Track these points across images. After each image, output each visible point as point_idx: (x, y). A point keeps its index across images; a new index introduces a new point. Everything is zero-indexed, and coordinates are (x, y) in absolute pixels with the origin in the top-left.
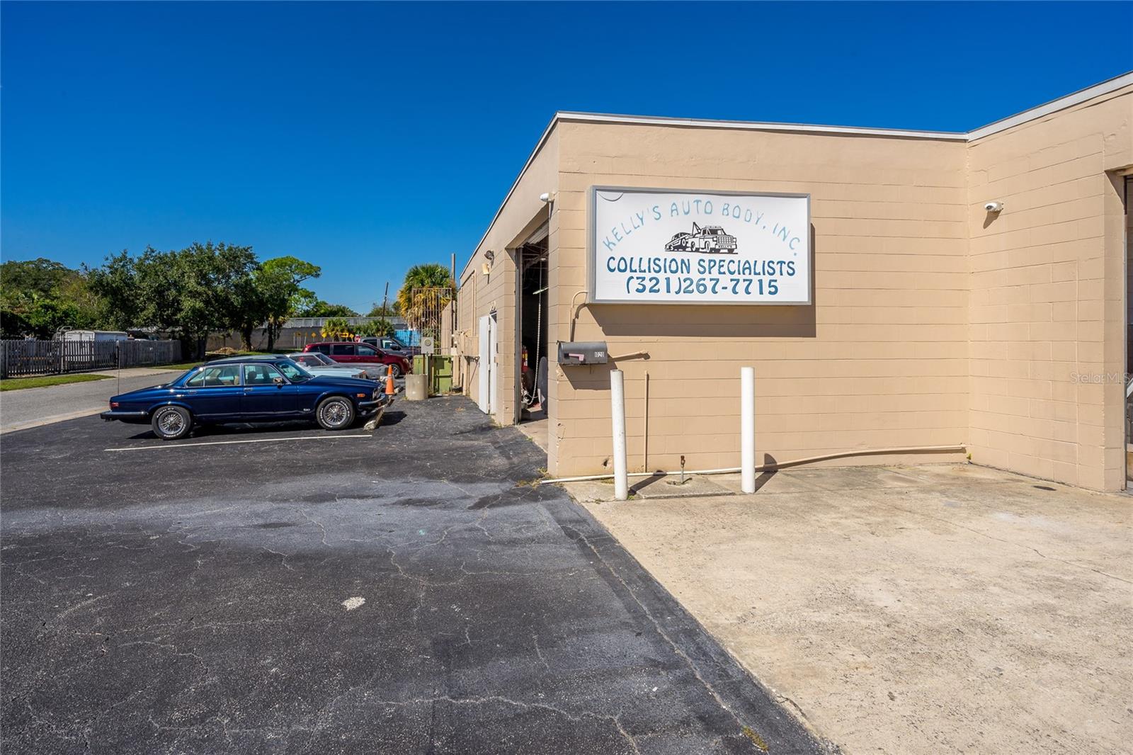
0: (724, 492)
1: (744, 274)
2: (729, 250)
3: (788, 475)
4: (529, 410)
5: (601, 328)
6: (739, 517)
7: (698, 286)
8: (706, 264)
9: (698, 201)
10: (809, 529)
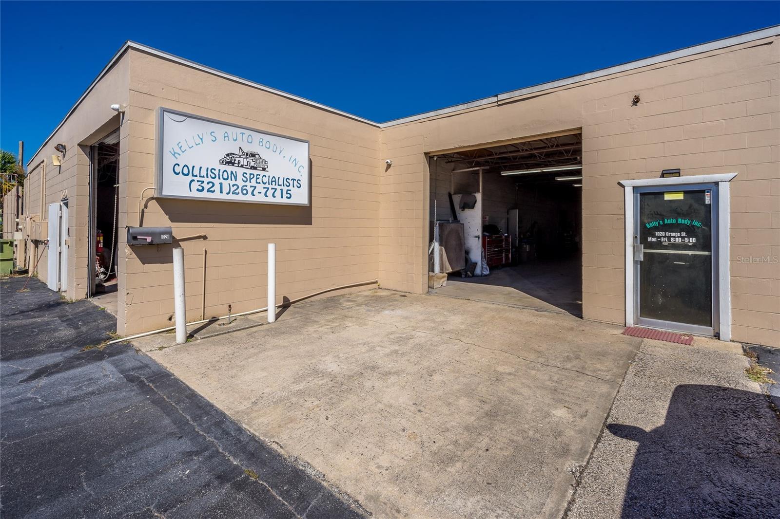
0: (256, 324)
1: (272, 184)
2: (263, 168)
3: (296, 307)
4: (104, 284)
5: (168, 216)
6: (263, 339)
7: (242, 190)
8: (248, 176)
9: (243, 134)
10: (302, 337)
